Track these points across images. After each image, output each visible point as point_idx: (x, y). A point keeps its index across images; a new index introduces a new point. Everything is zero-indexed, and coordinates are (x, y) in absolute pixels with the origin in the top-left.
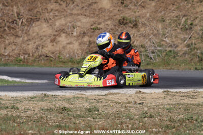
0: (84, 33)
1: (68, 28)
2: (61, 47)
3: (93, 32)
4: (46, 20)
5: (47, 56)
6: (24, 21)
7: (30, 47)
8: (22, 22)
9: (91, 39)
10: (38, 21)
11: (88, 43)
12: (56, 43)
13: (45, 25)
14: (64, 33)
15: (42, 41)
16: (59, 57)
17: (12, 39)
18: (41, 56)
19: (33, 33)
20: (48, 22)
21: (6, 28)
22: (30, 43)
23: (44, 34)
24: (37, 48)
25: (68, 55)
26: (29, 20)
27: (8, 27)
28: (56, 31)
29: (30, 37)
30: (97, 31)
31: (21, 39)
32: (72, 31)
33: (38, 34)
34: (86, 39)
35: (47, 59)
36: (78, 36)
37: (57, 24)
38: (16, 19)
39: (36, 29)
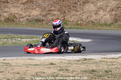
0: (113, 9)
1: (104, 7)
2: (100, 17)
3: (117, 9)
4: (93, 3)
5: (93, 22)
6: (81, 3)
7: (84, 17)
8: (80, 4)
9: (116, 13)
10: (88, 3)
11: (114, 15)
12: (98, 15)
13: (92, 5)
14: (102, 9)
15: (90, 14)
16: (99, 22)
17: (74, 12)
18: (89, 22)
19: (86, 9)
20: (94, 3)
21: (72, 7)
22: (84, 14)
23: (91, 10)
24: (88, 18)
25: (104, 21)
26: (84, 2)
27: (73, 6)
28: (98, 8)
29: (84, 12)
30: (120, 8)
31: (79, 12)
32: (106, 8)
33: (88, 10)
34: (114, 13)
35: (93, 24)
36: (109, 11)
37: (99, 4)
38: (77, 2)
39: (87, 7)
